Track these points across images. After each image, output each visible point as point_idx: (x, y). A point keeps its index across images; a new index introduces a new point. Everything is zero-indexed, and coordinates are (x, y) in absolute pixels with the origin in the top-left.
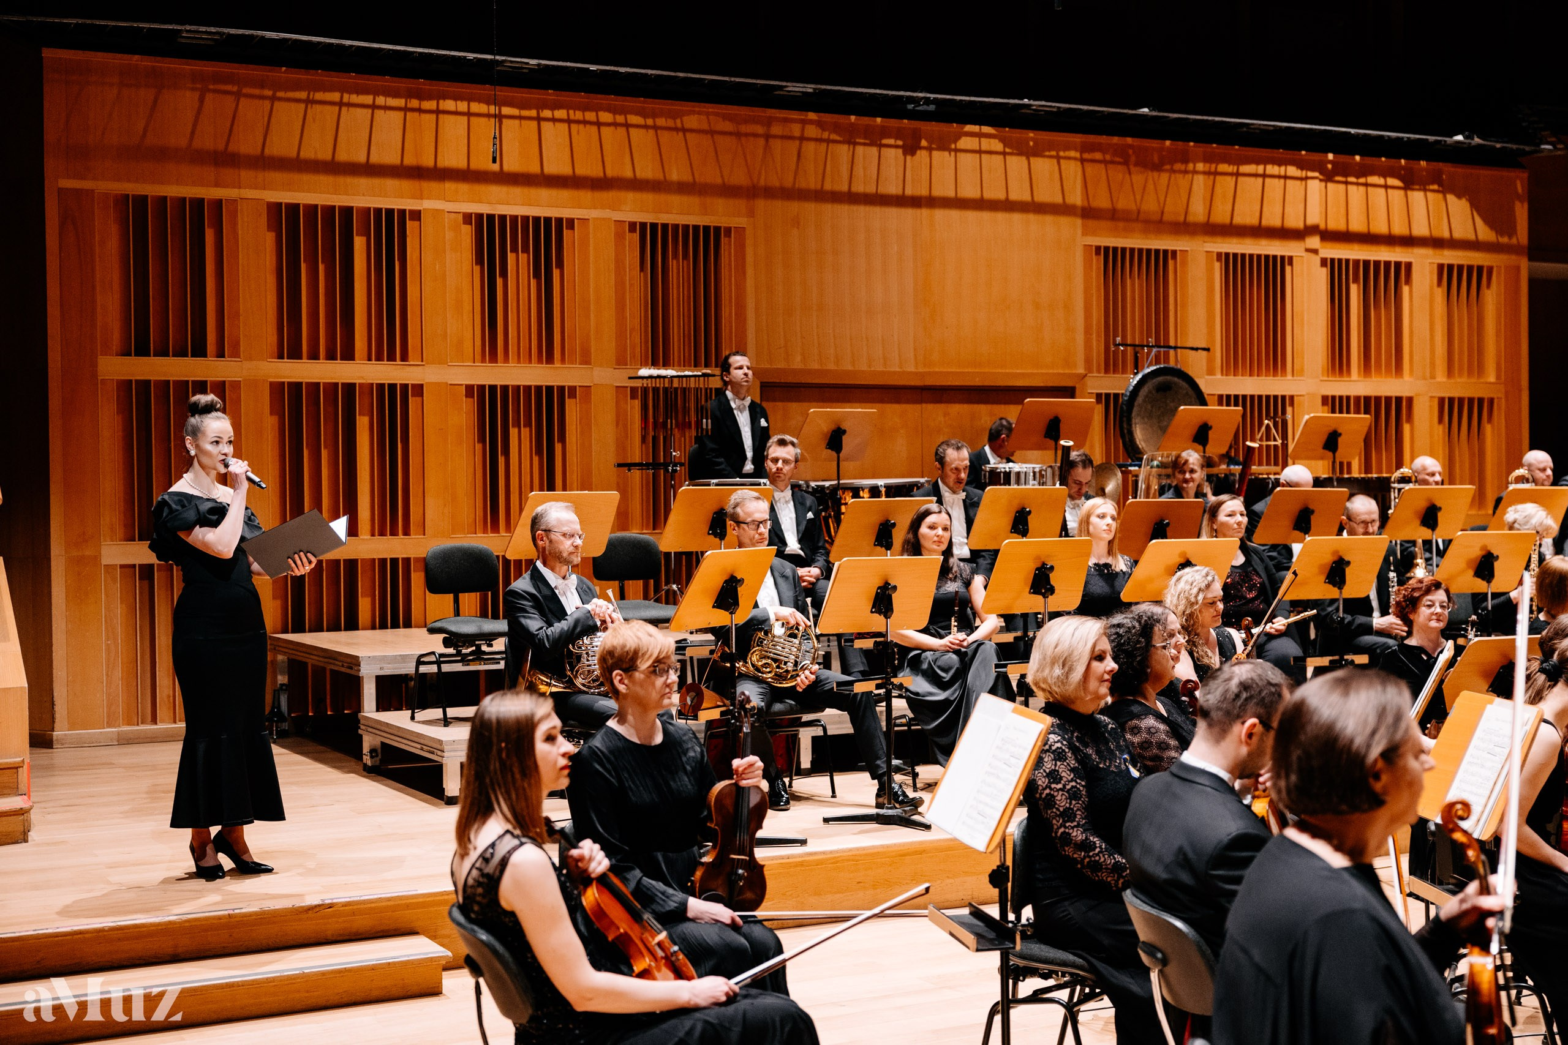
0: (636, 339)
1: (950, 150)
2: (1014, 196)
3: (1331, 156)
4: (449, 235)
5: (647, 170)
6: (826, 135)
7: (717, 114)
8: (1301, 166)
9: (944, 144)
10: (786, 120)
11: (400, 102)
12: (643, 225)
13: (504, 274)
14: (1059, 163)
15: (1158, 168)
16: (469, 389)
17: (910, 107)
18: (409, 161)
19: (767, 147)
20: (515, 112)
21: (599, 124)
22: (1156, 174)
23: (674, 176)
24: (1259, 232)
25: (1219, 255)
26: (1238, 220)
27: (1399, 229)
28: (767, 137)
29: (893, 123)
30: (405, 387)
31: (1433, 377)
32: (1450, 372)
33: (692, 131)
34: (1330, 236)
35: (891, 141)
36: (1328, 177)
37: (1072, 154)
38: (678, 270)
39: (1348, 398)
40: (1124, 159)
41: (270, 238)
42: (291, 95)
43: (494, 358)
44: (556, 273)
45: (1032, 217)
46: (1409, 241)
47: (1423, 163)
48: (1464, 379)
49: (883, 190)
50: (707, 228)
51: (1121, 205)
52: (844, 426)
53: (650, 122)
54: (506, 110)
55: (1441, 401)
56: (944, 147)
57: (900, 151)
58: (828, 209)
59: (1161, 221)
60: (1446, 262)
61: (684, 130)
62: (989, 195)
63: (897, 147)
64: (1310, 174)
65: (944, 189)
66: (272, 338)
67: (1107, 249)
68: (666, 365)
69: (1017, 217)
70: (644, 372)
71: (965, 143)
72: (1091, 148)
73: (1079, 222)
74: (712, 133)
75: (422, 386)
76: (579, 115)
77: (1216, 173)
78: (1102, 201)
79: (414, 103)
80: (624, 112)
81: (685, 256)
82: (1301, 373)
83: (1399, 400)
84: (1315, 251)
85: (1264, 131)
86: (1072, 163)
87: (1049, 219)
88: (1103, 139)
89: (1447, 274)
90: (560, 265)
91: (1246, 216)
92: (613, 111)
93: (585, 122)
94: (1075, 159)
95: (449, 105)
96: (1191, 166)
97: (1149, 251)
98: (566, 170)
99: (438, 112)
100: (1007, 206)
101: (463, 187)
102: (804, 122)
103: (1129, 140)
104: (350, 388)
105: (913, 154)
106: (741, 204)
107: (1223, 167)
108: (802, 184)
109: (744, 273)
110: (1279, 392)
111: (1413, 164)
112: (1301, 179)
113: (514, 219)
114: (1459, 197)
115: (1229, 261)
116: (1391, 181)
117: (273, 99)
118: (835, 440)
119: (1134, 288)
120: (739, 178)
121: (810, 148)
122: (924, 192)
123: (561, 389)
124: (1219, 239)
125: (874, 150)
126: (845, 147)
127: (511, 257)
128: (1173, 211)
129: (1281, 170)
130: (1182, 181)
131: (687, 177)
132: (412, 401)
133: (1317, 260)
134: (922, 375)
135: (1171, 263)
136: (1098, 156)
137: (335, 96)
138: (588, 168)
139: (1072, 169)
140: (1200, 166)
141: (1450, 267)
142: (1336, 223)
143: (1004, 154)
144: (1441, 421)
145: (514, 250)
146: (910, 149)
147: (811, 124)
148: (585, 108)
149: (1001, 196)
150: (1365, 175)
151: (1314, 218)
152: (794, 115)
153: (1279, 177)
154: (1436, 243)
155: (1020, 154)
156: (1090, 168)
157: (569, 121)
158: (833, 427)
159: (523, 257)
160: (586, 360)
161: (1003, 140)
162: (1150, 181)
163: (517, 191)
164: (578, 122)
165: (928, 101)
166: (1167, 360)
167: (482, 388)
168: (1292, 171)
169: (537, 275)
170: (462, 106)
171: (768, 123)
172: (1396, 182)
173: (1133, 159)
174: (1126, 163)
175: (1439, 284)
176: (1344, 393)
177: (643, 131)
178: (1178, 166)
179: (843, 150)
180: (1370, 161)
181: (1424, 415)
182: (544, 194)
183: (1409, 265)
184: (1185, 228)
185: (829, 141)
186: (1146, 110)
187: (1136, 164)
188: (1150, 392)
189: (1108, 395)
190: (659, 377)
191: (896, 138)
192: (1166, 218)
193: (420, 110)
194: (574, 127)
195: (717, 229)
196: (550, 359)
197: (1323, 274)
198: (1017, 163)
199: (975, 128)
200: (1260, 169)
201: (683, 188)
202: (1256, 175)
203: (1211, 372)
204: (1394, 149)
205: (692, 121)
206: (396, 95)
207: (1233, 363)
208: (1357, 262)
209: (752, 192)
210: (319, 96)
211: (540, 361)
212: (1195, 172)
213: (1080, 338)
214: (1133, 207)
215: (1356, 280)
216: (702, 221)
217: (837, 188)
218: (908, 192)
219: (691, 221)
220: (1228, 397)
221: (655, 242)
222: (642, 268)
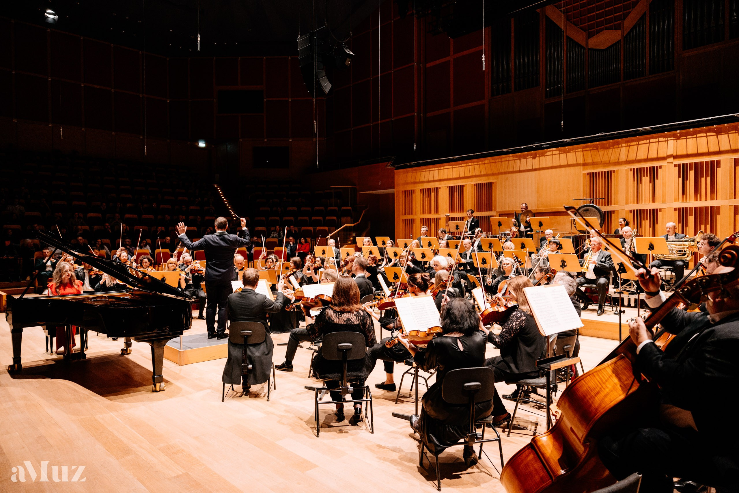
1: (544, 156)
2: (562, 164)
3: (679, 131)
4: (444, 191)
5: (478, 173)
6: (514, 158)
9: (543, 155)
10: (506, 157)
12: (477, 184)
14: (575, 153)
15: (608, 148)
19: (501, 164)
20: (455, 166)
22: (607, 150)
23: (483, 173)
24: (647, 160)
25: (631, 169)
26: (638, 158)
28: (501, 162)
29: (530, 153)
31: (732, 199)
34: (676, 157)
35: (530, 157)
36: (678, 138)
37: (580, 150)
38: (484, 192)
39: (686, 208)
41: (421, 195)
45: (567, 168)
46: (719, 153)
49: (527, 168)
50: (489, 183)
51: (595, 161)
53: (477, 163)
55: (736, 206)
57: (532, 159)
58: (514, 175)
59: (609, 163)
61: (484, 164)
64: (669, 139)
65: (543, 165)
66: (422, 212)
67: (590, 173)
71: (548, 153)
72: (586, 147)
73: (582, 167)
74: (490, 163)
75: (440, 218)
76: (465, 165)
77: (630, 146)
78: (589, 161)
80: (473, 162)
81: (485, 189)
82: (665, 201)
83: (712, 208)
84: (672, 163)
86: (579, 152)
87: (571, 168)
88: (589, 144)
90: (462, 194)
91: (643, 156)
93: (467, 166)
94: (580, 151)
95: (445, 167)
96: (620, 145)
97: (604, 172)
100: (560, 167)
101: (446, 182)
102: (509, 157)
103: (598, 143)
104: (431, 218)
106: (495, 177)
107: (633, 143)
108: (508, 171)
109: (496, 191)
111: (720, 126)
112: (666, 141)
113: (455, 186)
116: (710, 134)
120: (496, 171)
122: (537, 168)
124: (631, 165)
125: (525, 160)
128: (613, 159)
130: (617, 150)
131: (485, 173)
133: (672, 165)
136: (588, 149)
138: (468, 174)
139: (580, 154)
140: (624, 145)
143: (559, 154)
144: (737, 214)
145: (455, 192)
146: (534, 158)
147: (511, 157)
149: (558, 165)
150: (696, 134)
153: (656, 142)
155: (564, 153)
156: (585, 152)
161: (559, 151)
162: (606, 152)
163: (455, 181)
169: (458, 196)
170: (447, 167)
171: (502, 158)
173: (600, 147)
174: (597, 149)
175: (737, 165)
178: (615, 147)
179: (518, 161)
182: (459, 181)
183: (719, 161)
184: (618, 163)
186: (600, 134)
187: (601, 149)
192: (611, 162)
195: (491, 183)
198: (563, 156)
199: (551, 149)
201: (484, 175)
205: (486, 161)
208: (692, 164)
209: (498, 174)
212: (622, 147)
214: (600, 161)
215: (691, 170)
216: (488, 181)
217: (516, 170)
218: (534, 168)
219: (486, 182)
220: (634, 210)
221: (479, 187)
222: (477, 192)
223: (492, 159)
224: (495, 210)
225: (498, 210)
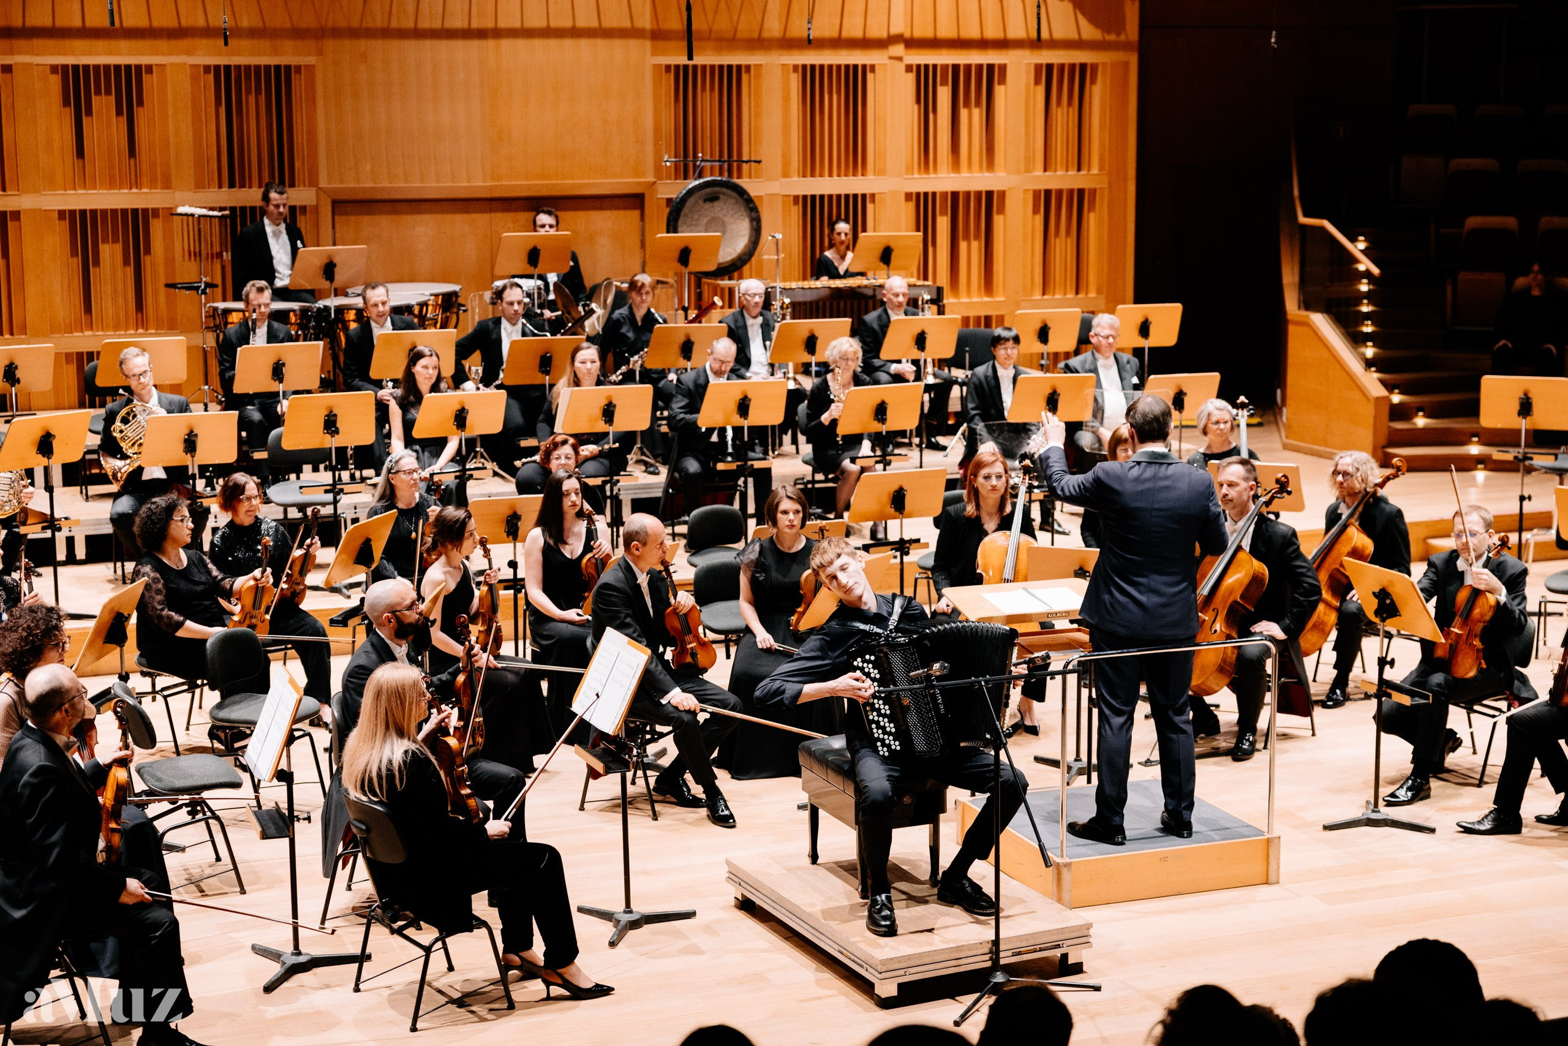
2: (581, 24)
4: (39, 84)
5: (219, 19)
12: (217, 67)
13: (90, 114)
16: (62, 214)
23: (245, 23)
24: (838, 43)
25: (796, 67)
26: (815, 33)
27: (992, 33)
30: (4, 213)
31: (1027, 171)
32: (1047, 167)
34: (915, 44)
38: (253, 105)
39: (934, 194)
43: (83, 185)
44: (137, 111)
45: (599, 42)
46: (1004, 44)
48: (1064, 172)
49: (449, 24)
50: (277, 68)
52: (336, 260)
55: (1036, 194)
58: (394, 44)
59: (734, 38)
60: (1045, 61)
62: (555, 23)
65: (509, 21)
67: (678, 66)
68: (242, 187)
69: (586, 42)
73: (647, 43)
75: (19, 212)
78: (672, 24)
81: (259, 91)
82: (884, 171)
83: (990, 194)
84: (900, 59)
87: (618, 42)
89: (1045, 73)
90: (141, 103)
91: (824, 29)
97: (722, 66)
98: (143, 23)
100: (576, 32)
101: (50, 43)
106: (310, 44)
108: (369, 23)
109: (314, 103)
110: (861, 190)
113: (97, 67)
115: (807, 72)
119: (707, 102)
120: (308, 21)
122: (490, 24)
123: (145, 211)
124: (795, 52)
128: (747, 28)
131: (257, 23)
132: (11, 225)
133: (901, 66)
134: (492, 187)
135: (745, 76)
138: (166, 20)
141: (1050, 66)
142: (922, 31)
144: (1035, 211)
145: (98, 93)
149: (568, 24)
151: (898, 28)
154: (1034, 44)
158: (326, 261)
159: (106, 98)
160: (167, 185)
162: (723, 2)
163: (98, 44)
167: (73, 212)
169: (120, 113)
175: (1038, 82)
176: (931, 189)
181: (1019, 206)
182: (122, 44)
183: (1003, 67)
184: (760, 43)
188: (697, 203)
192: (740, 35)
195: (288, 68)
196: (136, 185)
197: (910, 78)
201: (254, 33)
203: (786, 175)
207: (810, 166)
208: (945, 67)
209: (320, 33)
213: (650, 149)
215: (944, 84)
216: (272, 61)
217: (403, 25)
219: (263, 61)
220: (805, 197)
221: (228, 81)
222: (218, 103)
224: (313, 182)
225: (323, 184)
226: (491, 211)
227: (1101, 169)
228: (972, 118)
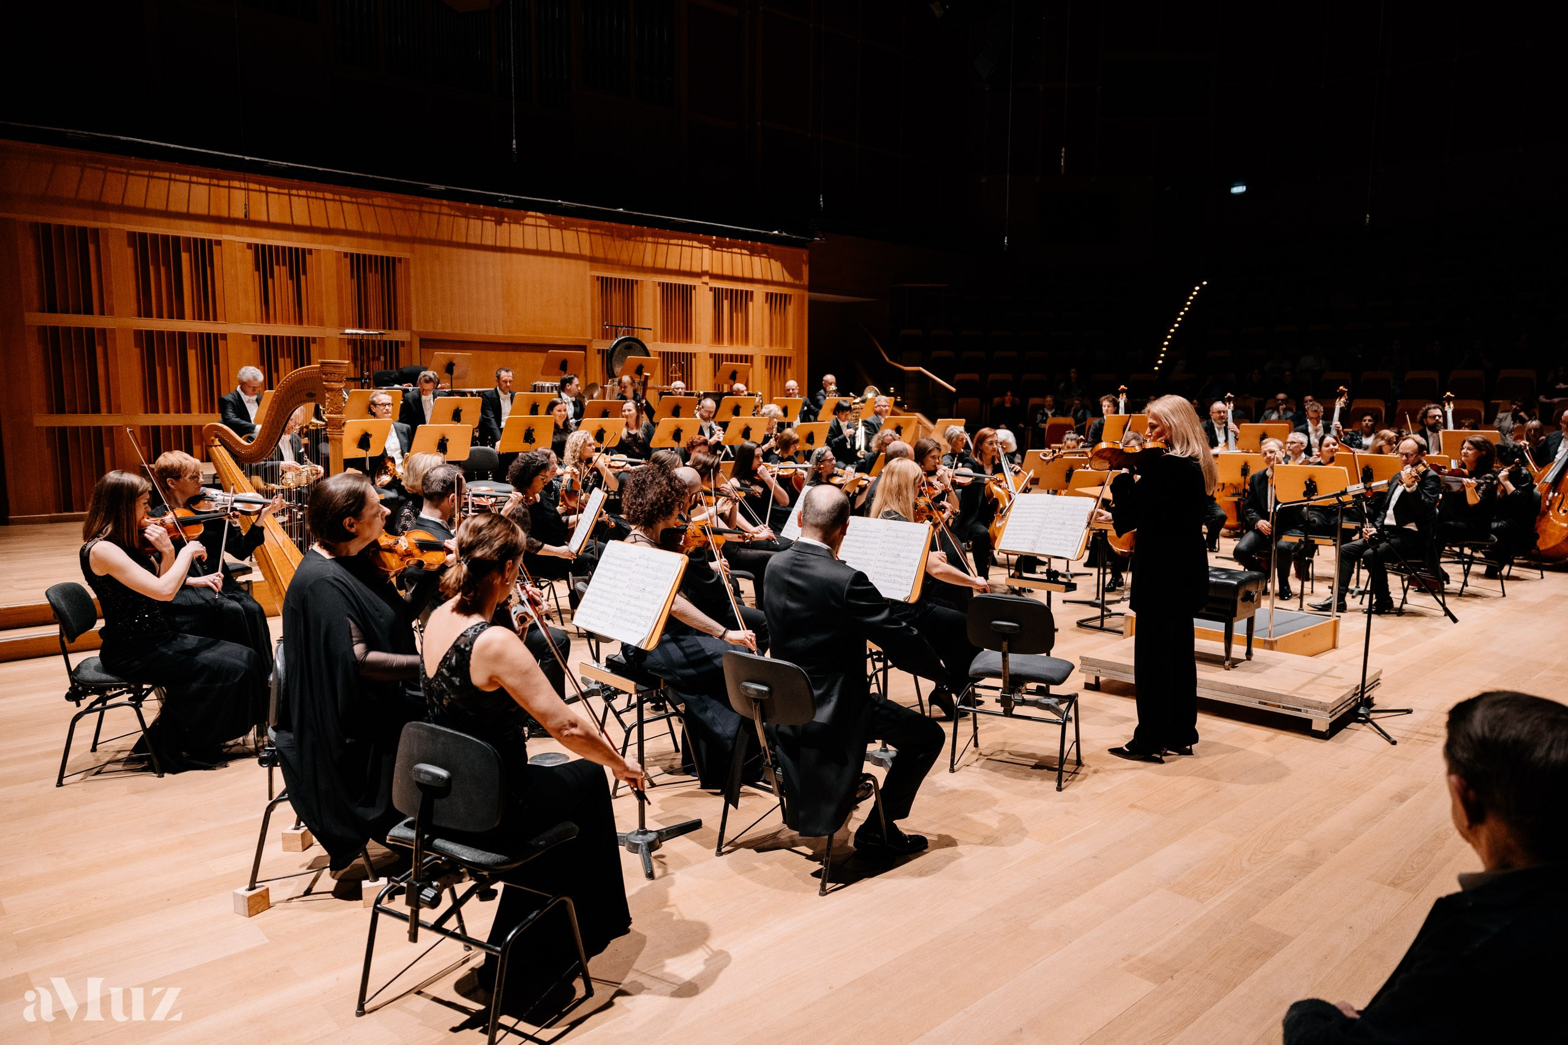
0: (350, 312)
1: (520, 224)
2: (554, 249)
3: (714, 238)
4: (239, 255)
5: (353, 225)
6: (453, 212)
7: (391, 198)
8: (700, 241)
9: (517, 221)
10: (431, 204)
11: (207, 181)
12: (352, 255)
13: (272, 276)
14: (577, 234)
15: (628, 239)
16: (254, 337)
17: (500, 200)
18: (213, 212)
19: (420, 217)
20: (276, 190)
21: (325, 199)
22: (627, 242)
23: (369, 230)
24: (679, 273)
25: (659, 283)
26: (669, 266)
27: (747, 275)
28: (421, 212)
29: (490, 208)
30: (216, 335)
31: (763, 346)
32: (771, 344)
33: (378, 206)
34: (714, 276)
35: (489, 218)
36: (713, 248)
37: (585, 229)
38: (373, 279)
39: (722, 355)
40: (611, 233)
41: (130, 251)
42: (138, 172)
43: (268, 321)
44: (303, 278)
45: (564, 260)
46: (752, 281)
47: (759, 243)
48: (778, 348)
49: (484, 243)
50: (388, 258)
51: (610, 256)
52: (454, 361)
53: (354, 200)
54: (270, 189)
55: (767, 357)
56: (517, 222)
57: (493, 223)
58: (455, 251)
59: (630, 265)
60: (770, 291)
61: (374, 205)
62: (541, 248)
63: (491, 221)
64: (704, 246)
65: (517, 244)
66: (133, 305)
67: (602, 278)
68: (367, 328)
69: (556, 260)
70: (348, 331)
71: (528, 220)
72: (596, 227)
73: (588, 264)
74: (390, 208)
75: (226, 335)
76: (313, 194)
77: (658, 243)
78: (600, 254)
79: (215, 182)
80: (339, 194)
81: (376, 272)
82: (700, 342)
83: (746, 356)
84: (707, 284)
85: (682, 223)
86: (584, 234)
87: (572, 261)
88: (601, 223)
89: (770, 297)
90: (305, 273)
91: (673, 265)
92: (334, 193)
93: (316, 198)
94: (586, 232)
95: (236, 184)
96: (645, 239)
97: (624, 280)
98: (307, 223)
99: (229, 187)
100: (551, 254)
101: (246, 229)
102: (441, 205)
103: (613, 224)
104: (183, 335)
105: (500, 225)
106: (407, 246)
107: (661, 240)
108: (440, 237)
109: (409, 282)
110: (689, 351)
111: (754, 243)
112: (700, 248)
113: (277, 247)
114: (776, 261)
115: (666, 288)
116: (744, 251)
117: (128, 174)
118: (449, 368)
119: (617, 298)
120: (405, 232)
121: (445, 218)
122: (507, 245)
123: (308, 339)
124: (659, 276)
125: (479, 222)
126: (464, 219)
127: (276, 268)
128: (636, 261)
129: (690, 243)
130: (641, 246)
131: (375, 230)
132: (221, 343)
133: (707, 288)
134: (508, 337)
135: (635, 286)
136: (598, 231)
137: (167, 175)
138: (321, 223)
139: (585, 237)
140: (650, 239)
141: (772, 294)
142: (717, 271)
143: (549, 227)
144: (766, 367)
145: (278, 264)
146: (499, 222)
147: (445, 206)
148: (316, 191)
149: (548, 249)
150: (731, 248)
151: (706, 268)
152: (435, 201)
153: (689, 246)
154: (765, 282)
155: (557, 228)
156: (593, 236)
157: (307, 197)
158: (448, 362)
159: (283, 268)
160: (321, 323)
161: (547, 220)
162: (624, 245)
163: (278, 233)
164: (313, 198)
165: (507, 198)
166: (633, 334)
167: (261, 337)
168: (695, 244)
169: (291, 278)
170: (244, 185)
171: (421, 204)
172: (746, 252)
173: (616, 234)
174: (612, 235)
175: (766, 302)
176: (721, 353)
177: (351, 205)
178: (638, 238)
179: (463, 221)
180: (733, 241)
181: (759, 363)
182: (294, 234)
183: (752, 293)
184: (642, 269)
185: (454, 216)
186: (621, 210)
187: (617, 236)
188: (621, 349)
189: (603, 350)
190: (357, 334)
191: (491, 216)
192: (633, 263)
193: (218, 186)
194: (310, 200)
195: (394, 259)
196: (301, 323)
197: (711, 294)
198: (555, 232)
199: (534, 214)
200: (680, 242)
201: (374, 236)
202: (678, 245)
203: (655, 340)
204: (746, 236)
205: (378, 201)
206: (204, 176)
207: (666, 337)
208: (727, 290)
209: (413, 240)
210: (156, 174)
211: (295, 323)
212: (647, 242)
213: (589, 321)
214: (616, 258)
215: (726, 299)
216: (385, 254)
217: (459, 240)
218: (498, 244)
219: (379, 253)
220: (664, 353)
221: (359, 264)
222: (352, 277)
223: (397, 200)
224: (409, 328)
225: (414, 328)
226: (507, 350)
227: (793, 347)
228: (738, 317)
